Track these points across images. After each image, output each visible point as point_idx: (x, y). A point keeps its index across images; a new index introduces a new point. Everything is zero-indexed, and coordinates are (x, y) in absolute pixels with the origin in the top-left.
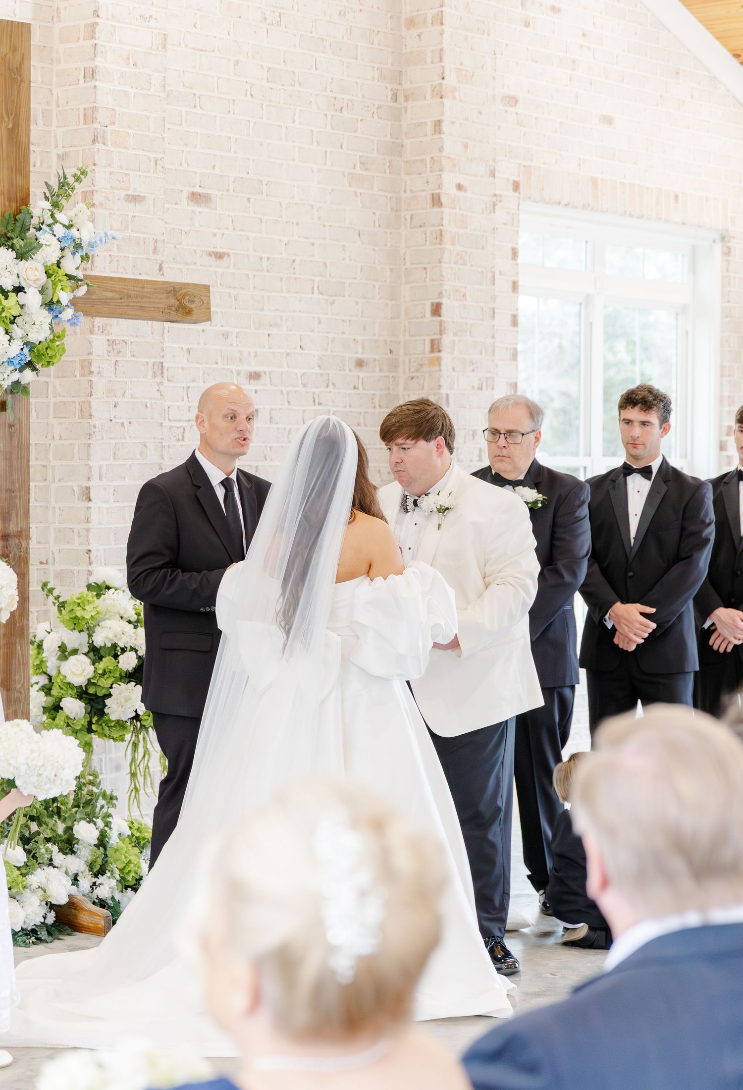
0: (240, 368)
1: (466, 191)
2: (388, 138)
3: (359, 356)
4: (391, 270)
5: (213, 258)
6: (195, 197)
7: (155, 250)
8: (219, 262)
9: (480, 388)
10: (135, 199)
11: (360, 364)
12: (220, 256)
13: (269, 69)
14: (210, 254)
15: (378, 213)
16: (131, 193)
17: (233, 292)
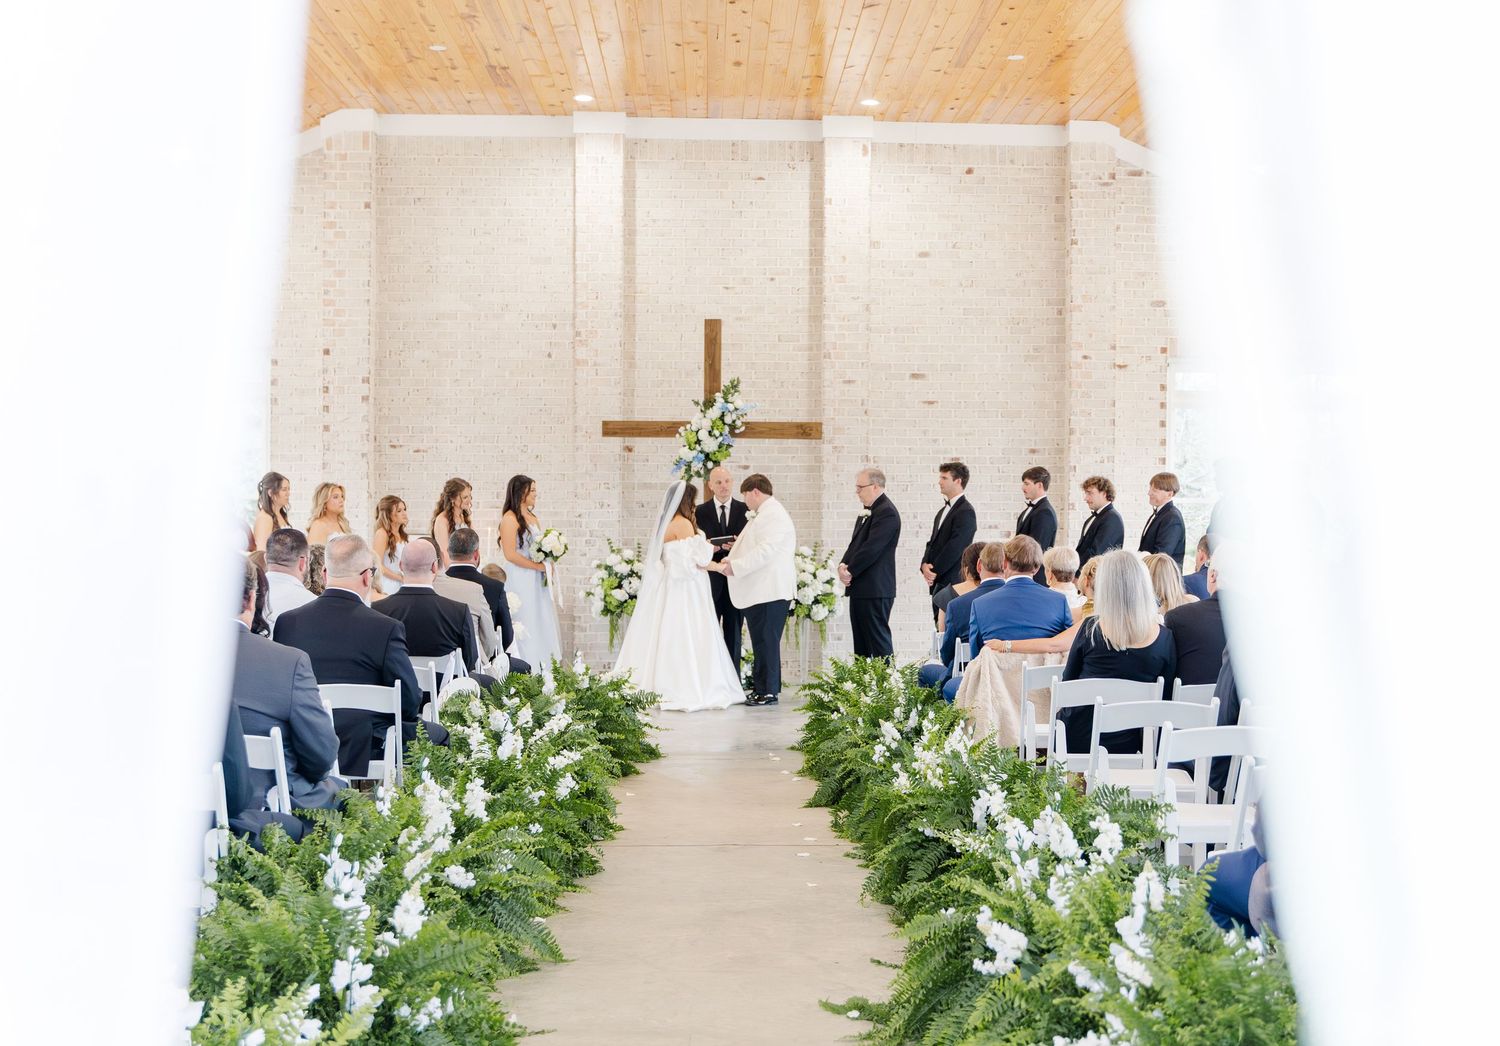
0: (945, 456)
1: (1090, 358)
2: (1055, 335)
3: (1033, 447)
4: (1057, 402)
5: (926, 405)
6: (914, 376)
7: (862, 404)
8: (931, 406)
9: (1102, 462)
10: (849, 382)
11: (1033, 451)
12: (931, 403)
13: (965, 309)
14: (925, 402)
15: (1047, 374)
16: (847, 379)
17: (940, 420)
